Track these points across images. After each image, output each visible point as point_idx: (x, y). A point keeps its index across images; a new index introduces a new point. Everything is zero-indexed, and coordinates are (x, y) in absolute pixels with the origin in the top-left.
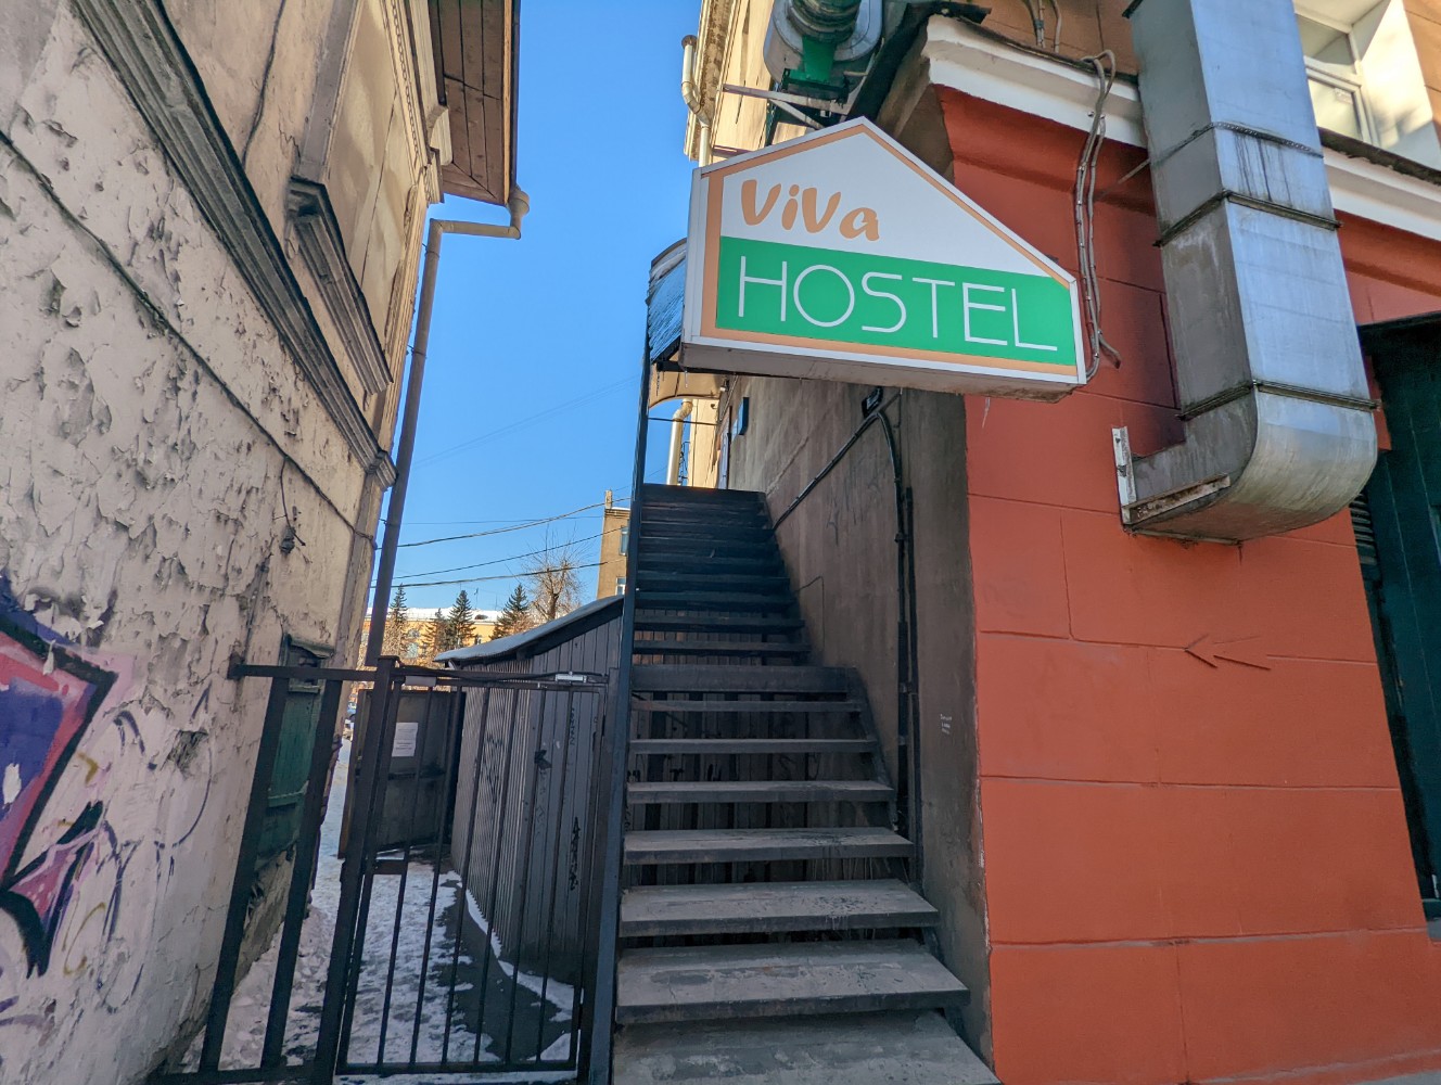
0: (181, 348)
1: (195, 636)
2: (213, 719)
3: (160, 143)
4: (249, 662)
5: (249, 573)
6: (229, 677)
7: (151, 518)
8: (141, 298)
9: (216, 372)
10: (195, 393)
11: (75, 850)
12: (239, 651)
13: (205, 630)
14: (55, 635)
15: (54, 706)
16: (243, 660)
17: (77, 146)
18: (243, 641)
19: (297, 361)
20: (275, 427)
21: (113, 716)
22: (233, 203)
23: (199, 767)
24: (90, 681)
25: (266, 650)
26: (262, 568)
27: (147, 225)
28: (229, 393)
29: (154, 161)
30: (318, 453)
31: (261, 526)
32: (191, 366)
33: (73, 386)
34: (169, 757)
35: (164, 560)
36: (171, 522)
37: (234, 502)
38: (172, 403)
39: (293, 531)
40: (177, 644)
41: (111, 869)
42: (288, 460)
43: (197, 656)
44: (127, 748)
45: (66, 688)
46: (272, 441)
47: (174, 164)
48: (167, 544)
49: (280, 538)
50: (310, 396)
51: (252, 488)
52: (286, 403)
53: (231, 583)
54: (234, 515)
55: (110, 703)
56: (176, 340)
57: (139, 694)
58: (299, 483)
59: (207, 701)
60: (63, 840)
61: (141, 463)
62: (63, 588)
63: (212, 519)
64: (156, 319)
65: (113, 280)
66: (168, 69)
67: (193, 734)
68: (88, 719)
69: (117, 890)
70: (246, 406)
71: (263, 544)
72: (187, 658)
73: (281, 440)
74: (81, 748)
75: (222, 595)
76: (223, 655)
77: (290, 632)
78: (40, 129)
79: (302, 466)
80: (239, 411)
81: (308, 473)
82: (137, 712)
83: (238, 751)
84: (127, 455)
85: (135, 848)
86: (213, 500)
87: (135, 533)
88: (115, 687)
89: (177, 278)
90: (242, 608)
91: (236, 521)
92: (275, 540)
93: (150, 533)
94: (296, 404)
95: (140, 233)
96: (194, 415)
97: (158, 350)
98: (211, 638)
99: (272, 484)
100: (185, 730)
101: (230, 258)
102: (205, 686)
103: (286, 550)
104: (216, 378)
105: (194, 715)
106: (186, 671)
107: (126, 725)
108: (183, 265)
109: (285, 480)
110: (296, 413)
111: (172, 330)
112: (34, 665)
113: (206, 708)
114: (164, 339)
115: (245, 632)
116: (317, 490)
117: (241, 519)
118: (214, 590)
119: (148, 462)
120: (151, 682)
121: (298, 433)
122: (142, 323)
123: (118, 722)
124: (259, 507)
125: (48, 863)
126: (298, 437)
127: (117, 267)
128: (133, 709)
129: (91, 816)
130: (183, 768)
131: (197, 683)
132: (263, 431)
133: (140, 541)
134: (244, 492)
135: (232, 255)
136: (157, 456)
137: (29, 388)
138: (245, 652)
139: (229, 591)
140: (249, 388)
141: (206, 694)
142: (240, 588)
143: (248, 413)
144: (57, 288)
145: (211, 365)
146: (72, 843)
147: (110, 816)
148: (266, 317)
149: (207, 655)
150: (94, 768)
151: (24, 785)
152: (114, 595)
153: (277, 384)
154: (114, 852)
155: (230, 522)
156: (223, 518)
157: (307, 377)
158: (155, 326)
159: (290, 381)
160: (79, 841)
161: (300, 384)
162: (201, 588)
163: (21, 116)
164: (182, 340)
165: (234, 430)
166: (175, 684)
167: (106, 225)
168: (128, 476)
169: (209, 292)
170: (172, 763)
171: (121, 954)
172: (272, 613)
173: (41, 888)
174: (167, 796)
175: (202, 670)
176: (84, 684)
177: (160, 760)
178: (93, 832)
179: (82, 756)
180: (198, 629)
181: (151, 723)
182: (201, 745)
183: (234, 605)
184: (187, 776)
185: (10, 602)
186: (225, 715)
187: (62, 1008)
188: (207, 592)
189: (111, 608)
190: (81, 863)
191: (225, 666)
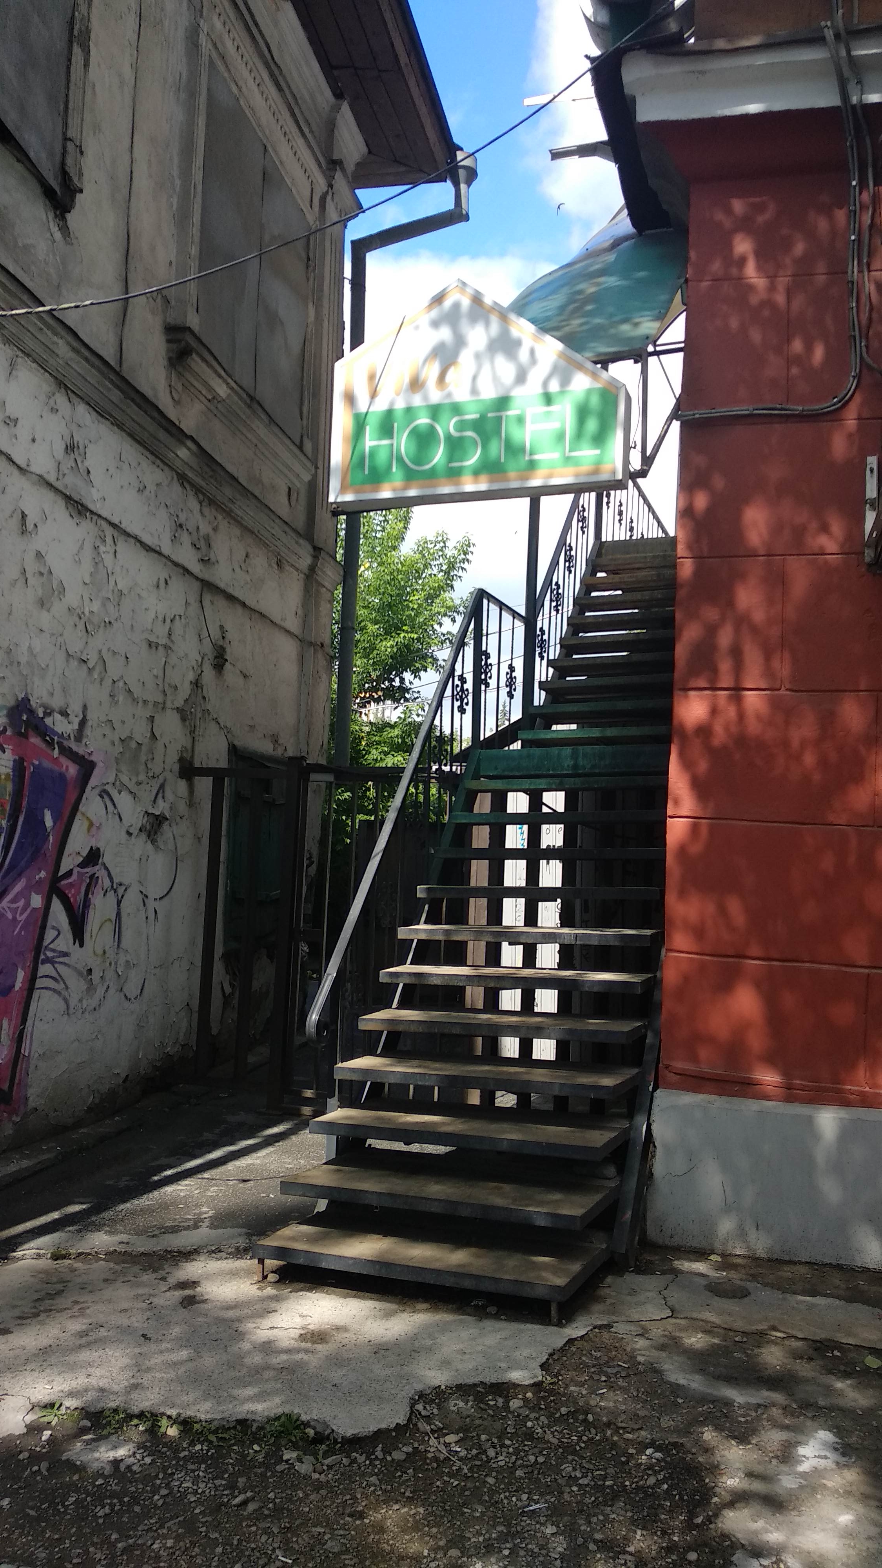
0: (100, 522)
1: (147, 741)
2: (171, 808)
3: (61, 384)
4: (197, 764)
5: (185, 690)
6: (181, 777)
7: (100, 651)
8: (68, 498)
9: (128, 530)
10: (115, 552)
11: (88, 875)
12: (187, 756)
13: (154, 736)
14: (56, 733)
15: (62, 777)
16: (191, 763)
17: (19, 424)
18: (189, 746)
19: (198, 490)
20: (188, 557)
21: (97, 791)
22: (115, 395)
23: (166, 844)
24: (80, 765)
25: (212, 753)
26: (197, 684)
27: (64, 446)
28: (141, 542)
29: (61, 399)
30: (238, 570)
31: (189, 648)
32: (109, 531)
33: (41, 574)
34: (141, 830)
35: (114, 682)
36: (114, 653)
37: (161, 632)
38: (101, 565)
39: (222, 650)
40: (133, 745)
41: (111, 897)
42: (208, 586)
43: (151, 756)
44: (110, 816)
45: (67, 767)
46: (186, 571)
47: (73, 392)
48: (115, 669)
49: (211, 656)
50: (220, 517)
51: (175, 616)
52: (194, 533)
53: (169, 698)
54: (163, 641)
55: (93, 781)
56: (95, 518)
57: (111, 779)
58: (221, 602)
59: (163, 792)
60: (82, 865)
61: (87, 613)
62: (56, 702)
63: (145, 646)
64: (80, 509)
65: (50, 495)
66: (55, 339)
67: (156, 817)
68: (82, 792)
69: (118, 914)
70: (158, 549)
71: (194, 663)
72: (143, 758)
73: (195, 567)
74: (82, 808)
75: (163, 708)
76: (173, 757)
77: (236, 743)
78: (2, 426)
79: (222, 585)
80: (153, 554)
81: (230, 590)
82: (114, 793)
83: (199, 841)
84: (79, 611)
85: (126, 890)
86: (143, 632)
87: (91, 664)
88: (96, 772)
89: (89, 472)
90: (184, 719)
91: (165, 647)
92: (206, 659)
93: (101, 663)
94: (205, 529)
95: (61, 455)
96: (117, 569)
97: (86, 529)
98: (161, 743)
99: (194, 608)
100: (150, 811)
101: (123, 434)
102: (161, 780)
103: (219, 668)
104: (129, 535)
105: (155, 801)
106: (143, 767)
107: (107, 800)
108: (90, 463)
109: (206, 603)
110: (207, 539)
111: (92, 512)
112: (49, 751)
113: (163, 797)
114: (88, 520)
115: (190, 740)
116: (244, 605)
117: (169, 644)
118: (156, 704)
119: (91, 612)
120: (118, 770)
121: (212, 556)
122: (71, 516)
123: (101, 796)
124: (185, 632)
125: (74, 877)
126: (213, 559)
127: (50, 485)
128: (109, 788)
129: (93, 857)
130: (153, 842)
131: (153, 777)
132: (176, 565)
133: (93, 668)
134: (168, 621)
135: (125, 431)
136: (96, 606)
137: (20, 583)
138: (192, 757)
139: (169, 704)
140: (157, 531)
141: (162, 787)
142: (179, 703)
143: (159, 553)
144: (24, 516)
145: (123, 526)
146: (86, 870)
147: (107, 859)
148: (161, 465)
149: (159, 758)
150: (91, 824)
151: (55, 823)
152: (85, 708)
153: (183, 518)
154: (112, 887)
155: (160, 647)
156: (153, 644)
157: (212, 502)
158: (80, 513)
159: (195, 512)
160: (89, 870)
161: (206, 511)
162: (145, 702)
164: (99, 516)
165: (150, 570)
166: (137, 775)
167: (41, 465)
168: (81, 626)
169: (112, 470)
170: (143, 836)
171: (128, 962)
172: (213, 724)
173: (73, 891)
174: (144, 859)
175: (157, 768)
176: (77, 767)
177: (134, 831)
178: (97, 867)
179: (83, 814)
180: (149, 735)
181: (124, 801)
182: (165, 826)
183: (175, 717)
184: (157, 848)
185: (31, 712)
186: (182, 808)
187: (96, 976)
188: (150, 705)
189: (85, 717)
190: (93, 884)
191: (176, 767)
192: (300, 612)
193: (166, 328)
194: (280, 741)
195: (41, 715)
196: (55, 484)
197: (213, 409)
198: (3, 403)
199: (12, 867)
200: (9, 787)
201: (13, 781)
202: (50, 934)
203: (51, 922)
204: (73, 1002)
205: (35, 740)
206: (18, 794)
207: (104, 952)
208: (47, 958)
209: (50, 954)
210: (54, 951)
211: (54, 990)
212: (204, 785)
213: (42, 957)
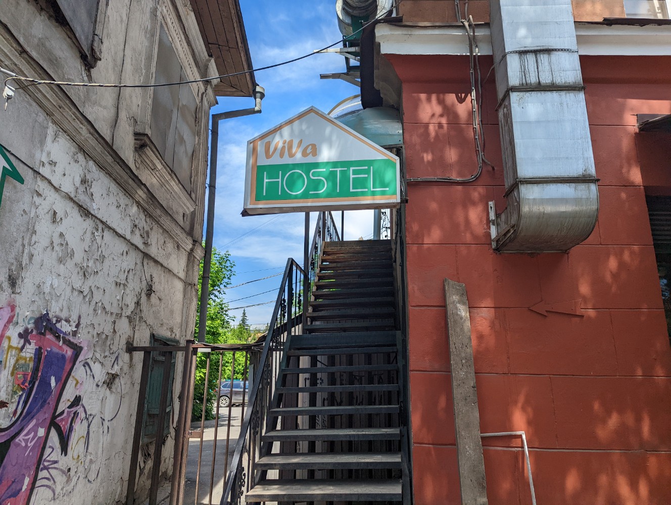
0: (96, 220)
1: (111, 334)
2: (121, 369)
3: (81, 149)
4: (135, 345)
5: (132, 306)
6: (127, 352)
7: (90, 287)
8: (80, 206)
9: (110, 225)
10: (103, 236)
11: (73, 412)
12: (131, 341)
13: (115, 331)
14: (62, 332)
15: (63, 357)
16: (132, 345)
17: (57, 165)
18: (132, 336)
19: (145, 210)
20: (138, 241)
21: (82, 363)
22: (109, 159)
23: (116, 389)
24: (74, 349)
25: (143, 338)
26: (138, 304)
27: (80, 180)
28: (116, 232)
29: (80, 157)
30: (160, 248)
31: (135, 286)
32: (100, 226)
33: (62, 245)
34: (104, 383)
35: (97, 303)
36: (98, 288)
37: (123, 277)
38: (95, 242)
39: (151, 286)
40: (104, 336)
41: (85, 423)
42: (146, 256)
43: (112, 342)
44: (88, 377)
45: (67, 351)
46: (137, 248)
47: (87, 154)
48: (97, 297)
49: (145, 289)
50: (154, 224)
51: (130, 269)
52: (142, 230)
53: (124, 311)
54: (123, 282)
55: (81, 358)
56: (94, 218)
57: (90, 356)
58: (152, 264)
59: (118, 361)
60: (70, 407)
61: (85, 267)
62: (64, 315)
63: (114, 284)
64: (86, 212)
65: (71, 204)
66: (81, 126)
67: (113, 375)
68: (74, 364)
69: (88, 433)
70: (124, 236)
71: (137, 293)
72: (108, 343)
73: (141, 246)
74: (73, 374)
75: (121, 316)
76: (123, 342)
77: (154, 333)
78: (47, 165)
79: (153, 256)
80: (122, 239)
81: (156, 258)
82: (91, 364)
83: (133, 385)
84: (80, 265)
85: (93, 417)
86: (114, 277)
87: (85, 294)
88: (83, 352)
89: (92, 195)
90: (130, 322)
91: (124, 285)
92: (143, 291)
93: (90, 293)
94: (147, 228)
95: (78, 183)
96: (103, 244)
97: (88, 224)
98: (118, 335)
99: (139, 266)
100: (110, 372)
101: (111, 178)
102: (116, 355)
103: (149, 295)
104: (110, 228)
105: (112, 366)
106: (108, 348)
107: (87, 368)
108: (93, 190)
109: (145, 263)
110: (147, 233)
111: (92, 215)
112: (57, 342)
113: (117, 364)
114: (90, 219)
115: (132, 332)
116: (162, 265)
117: (126, 283)
118: (117, 315)
119: (88, 266)
120: (95, 351)
121: (149, 241)
122: (81, 216)
123: (84, 366)
124: (134, 278)
125: (65, 414)
126: (149, 243)
127: (71, 199)
128: (89, 361)
129: (77, 401)
130: (110, 388)
131: (113, 353)
132: (132, 244)
133: (86, 296)
134: (126, 272)
135: (112, 177)
136: (91, 264)
137: (49, 249)
138: (133, 341)
139: (124, 314)
140: (124, 228)
141: (117, 358)
142: (129, 313)
143: (125, 239)
144: (55, 213)
145: (108, 223)
146: (72, 409)
147: (84, 401)
148: (129, 196)
149: (116, 342)
150: (77, 382)
151: (56, 384)
152: (80, 317)
153: (137, 222)
154: (86, 417)
155: (122, 286)
156: (118, 284)
157: (150, 216)
158: (86, 215)
159: (143, 220)
160: (74, 409)
161: (148, 220)
162: (112, 313)
163: (42, 164)
164: (96, 217)
165: (121, 247)
166: (104, 353)
167: (67, 187)
168: (81, 273)
169: (104, 195)
170: (105, 386)
171: (91, 460)
172: (144, 323)
173: (63, 423)
174: (104, 399)
175: (114, 348)
176: (72, 350)
177: (100, 384)
178: (79, 407)
179: (73, 377)
180: (112, 331)
181: (96, 368)
182: (117, 380)
183: (127, 320)
184: (112, 392)
185: (49, 320)
186: (126, 368)
187: (72, 473)
188: (114, 315)
189: (79, 322)
190: (75, 417)
191: (125, 347)
192: (185, 270)
193: (134, 134)
194: (174, 331)
195: (54, 322)
196: (75, 199)
197: (154, 174)
198: (49, 154)
199: (28, 413)
200: (31, 365)
201: (34, 361)
202: (48, 451)
203: (49, 444)
204: (58, 490)
205: (49, 336)
206: (36, 370)
207: (79, 456)
208: (45, 466)
209: (46, 464)
210: (49, 461)
211: (47, 486)
212: (139, 356)
213: (41, 466)
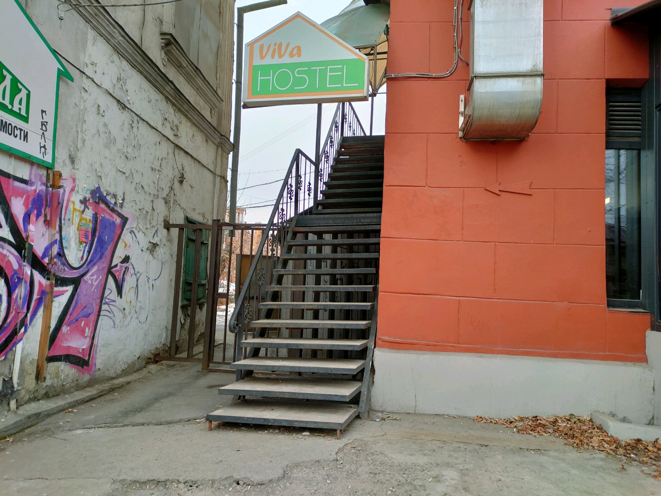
0: (132, 113)
1: (150, 211)
2: (160, 240)
3: (116, 51)
4: (171, 223)
5: (167, 190)
6: (165, 228)
7: (131, 170)
8: (118, 101)
9: (144, 118)
10: (138, 127)
11: (124, 267)
12: (167, 219)
13: (153, 209)
14: (111, 203)
15: (114, 223)
16: (169, 223)
17: (98, 65)
18: (168, 215)
19: (174, 105)
20: (169, 133)
21: (129, 230)
22: (139, 59)
23: (158, 256)
24: (121, 218)
25: (178, 218)
26: (171, 188)
27: (116, 78)
28: (149, 124)
29: (116, 57)
30: (189, 141)
31: (169, 173)
32: (136, 118)
33: (106, 133)
34: (147, 249)
35: (137, 183)
36: (137, 171)
37: (157, 164)
38: (132, 132)
39: (183, 175)
40: (145, 212)
41: (134, 277)
42: (177, 146)
43: (152, 218)
44: (134, 242)
45: (116, 220)
46: (168, 139)
47: (121, 55)
48: (137, 178)
49: (177, 176)
50: (182, 117)
51: (163, 158)
52: (171, 123)
53: (160, 193)
54: (158, 168)
55: (127, 226)
56: (130, 111)
57: (135, 226)
58: (182, 154)
59: (157, 233)
60: (122, 262)
61: (125, 152)
62: (112, 190)
63: (150, 169)
64: (123, 106)
65: (111, 98)
66: (114, 30)
67: (154, 244)
68: (123, 230)
69: (137, 285)
70: (156, 128)
71: (171, 179)
72: (149, 218)
73: (172, 138)
74: (122, 237)
75: (157, 197)
76: (161, 219)
77: (188, 216)
78: (90, 66)
79: (183, 147)
80: (154, 130)
81: (186, 150)
82: (136, 232)
83: (172, 256)
84: (122, 151)
85: (140, 275)
86: (150, 163)
87: (127, 175)
88: (128, 222)
89: (127, 91)
90: (166, 203)
91: (159, 171)
92: (176, 178)
93: (131, 175)
94: (176, 122)
95: (115, 81)
96: (139, 135)
97: (125, 116)
98: (156, 212)
99: (171, 155)
100: (151, 241)
101: (142, 76)
102: (156, 228)
103: (181, 182)
104: (144, 120)
105: (153, 237)
106: (149, 222)
107: (133, 234)
108: (128, 86)
109: (176, 154)
110: (177, 127)
111: (128, 108)
112: (108, 211)
113: (157, 236)
114: (127, 112)
115: (168, 212)
116: (192, 156)
117: (160, 169)
118: (154, 195)
119: (127, 152)
120: (138, 223)
121: (179, 134)
122: (119, 109)
123: (130, 233)
124: (167, 165)
125: (118, 268)
126: (179, 135)
127: (111, 95)
128: (134, 230)
129: (126, 259)
130: (152, 255)
131: (153, 227)
132: (164, 136)
133: (129, 176)
134: (160, 160)
136: (130, 150)
137: (97, 136)
138: (169, 219)
139: (160, 196)
140: (156, 121)
142: (164, 195)
143: (157, 130)
144: (99, 106)
145: (141, 116)
146: (123, 265)
147: (132, 260)
148: (158, 92)
149: (155, 218)
150: (126, 245)
152: (124, 193)
153: (167, 116)
154: (135, 273)
155: (156, 171)
156: (154, 169)
157: (180, 110)
158: (123, 108)
159: (172, 114)
160: (125, 265)
161: (177, 114)
162: (150, 194)
163: (85, 65)
165: (153, 137)
166: (146, 225)
167: (107, 85)
168: (123, 157)
169: (137, 91)
170: (148, 252)
171: (141, 306)
172: (178, 206)
173: (118, 273)
174: (148, 262)
175: (154, 223)
176: (120, 219)
177: (144, 249)
178: (128, 264)
179: (122, 240)
180: (151, 208)
181: (140, 236)
182: (157, 249)
183: (163, 202)
184: (154, 258)
185: (101, 193)
186: (164, 240)
187: (127, 312)
188: (152, 196)
189: (124, 197)
190: (126, 271)
191: (163, 224)
192: (215, 162)
193: (160, 33)
194: (206, 216)
195: (105, 195)
196: (113, 94)
197: (180, 71)
198: (90, 56)
199: (91, 261)
200: (91, 225)
201: (93, 223)
202: (107, 292)
203: (107, 287)
204: (117, 322)
205: (102, 206)
206: (94, 231)
207: (131, 302)
208: (106, 302)
209: (107, 301)
210: (109, 299)
211: (109, 317)
212: (175, 232)
213: (104, 301)
